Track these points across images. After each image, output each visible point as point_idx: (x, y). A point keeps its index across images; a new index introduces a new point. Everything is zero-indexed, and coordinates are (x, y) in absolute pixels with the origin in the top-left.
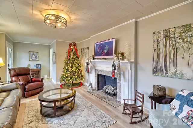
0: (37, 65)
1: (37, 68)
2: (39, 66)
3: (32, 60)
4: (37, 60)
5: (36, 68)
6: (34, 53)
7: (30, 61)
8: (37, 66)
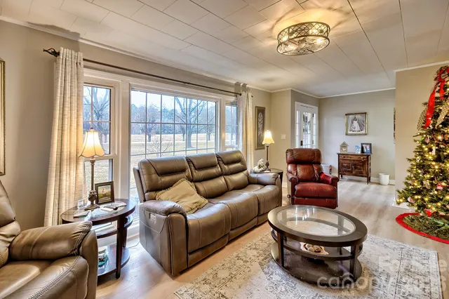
0: (362, 144)
1: (362, 151)
2: (368, 147)
3: (351, 132)
4: (363, 132)
5: (359, 153)
6: (358, 117)
7: (347, 134)
8: (362, 148)
